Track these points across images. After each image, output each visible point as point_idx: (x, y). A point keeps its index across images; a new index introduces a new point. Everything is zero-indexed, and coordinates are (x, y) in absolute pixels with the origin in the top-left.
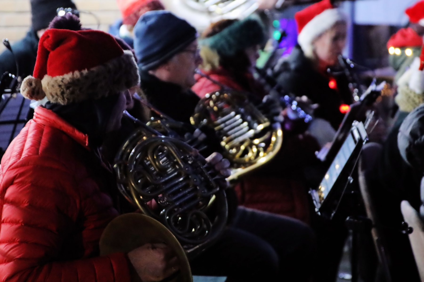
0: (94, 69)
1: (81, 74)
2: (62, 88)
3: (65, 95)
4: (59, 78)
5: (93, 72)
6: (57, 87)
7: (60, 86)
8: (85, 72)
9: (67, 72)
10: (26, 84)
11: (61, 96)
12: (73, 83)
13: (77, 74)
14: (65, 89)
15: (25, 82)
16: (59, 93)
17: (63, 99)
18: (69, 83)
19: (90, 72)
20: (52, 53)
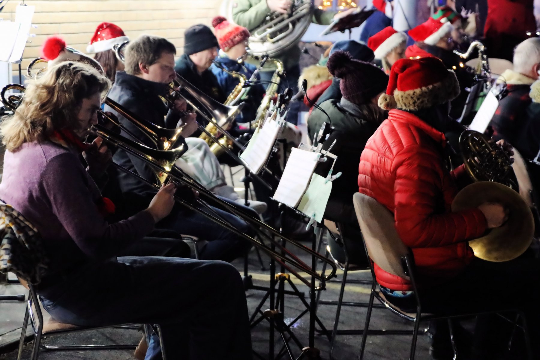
0: (436, 85)
1: (428, 89)
2: (414, 100)
3: (416, 104)
4: (411, 92)
5: (435, 87)
6: (410, 99)
7: (412, 98)
8: (430, 87)
9: (417, 88)
10: (382, 99)
11: (413, 105)
12: (423, 94)
13: (424, 88)
14: (416, 100)
15: (381, 98)
16: (411, 103)
17: (415, 106)
18: (420, 95)
19: (434, 87)
20: (400, 75)
